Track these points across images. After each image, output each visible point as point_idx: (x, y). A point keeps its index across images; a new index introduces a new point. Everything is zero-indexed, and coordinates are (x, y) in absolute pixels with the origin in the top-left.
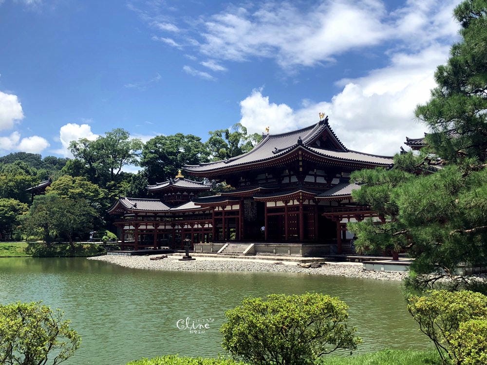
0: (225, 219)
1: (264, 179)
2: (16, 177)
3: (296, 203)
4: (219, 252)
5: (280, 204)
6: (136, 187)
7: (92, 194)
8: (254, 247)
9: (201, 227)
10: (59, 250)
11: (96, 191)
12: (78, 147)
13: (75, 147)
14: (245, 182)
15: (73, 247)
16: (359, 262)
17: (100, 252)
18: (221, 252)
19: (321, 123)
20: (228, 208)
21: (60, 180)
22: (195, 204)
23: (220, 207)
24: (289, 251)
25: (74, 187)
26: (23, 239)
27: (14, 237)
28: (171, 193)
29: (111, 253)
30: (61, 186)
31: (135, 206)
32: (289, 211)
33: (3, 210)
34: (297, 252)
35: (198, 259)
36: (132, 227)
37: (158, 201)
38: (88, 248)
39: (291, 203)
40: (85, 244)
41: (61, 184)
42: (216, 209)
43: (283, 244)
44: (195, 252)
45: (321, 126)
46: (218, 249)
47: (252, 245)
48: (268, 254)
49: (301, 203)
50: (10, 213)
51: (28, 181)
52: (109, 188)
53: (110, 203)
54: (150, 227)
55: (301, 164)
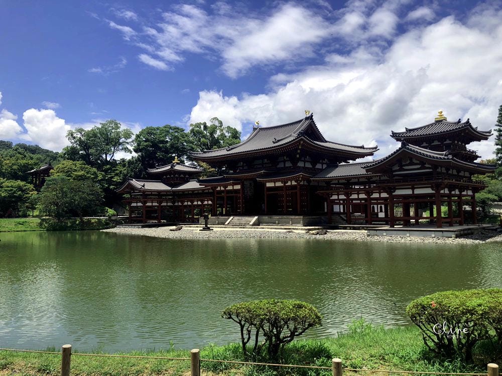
0: (227, 197)
1: (260, 164)
2: (19, 161)
3: (294, 183)
4: (227, 223)
5: (279, 184)
6: (132, 170)
7: (92, 176)
8: (258, 219)
9: (190, 204)
10: (69, 224)
11: (95, 173)
12: (75, 135)
13: (72, 135)
14: (243, 166)
15: (82, 221)
16: (350, 229)
17: (107, 225)
18: (228, 224)
19: (307, 119)
20: (230, 188)
21: (63, 164)
22: (200, 185)
23: (222, 187)
24: (291, 222)
25: (76, 170)
26: (29, 215)
27: (20, 213)
28: (170, 176)
29: (121, 226)
30: (65, 169)
31: (144, 186)
32: (287, 190)
33: (12, 190)
34: (299, 223)
35: (215, 229)
36: (140, 204)
37: (159, 182)
38: (96, 222)
39: (289, 183)
40: (93, 219)
41: (65, 167)
42: (219, 189)
43: (285, 217)
44: (201, 224)
45: (307, 122)
46: (224, 222)
47: (256, 217)
48: (271, 224)
49: (298, 184)
50: (18, 193)
51: (31, 165)
52: (106, 171)
53: (107, 184)
54: (155, 204)
55: (299, 151)
